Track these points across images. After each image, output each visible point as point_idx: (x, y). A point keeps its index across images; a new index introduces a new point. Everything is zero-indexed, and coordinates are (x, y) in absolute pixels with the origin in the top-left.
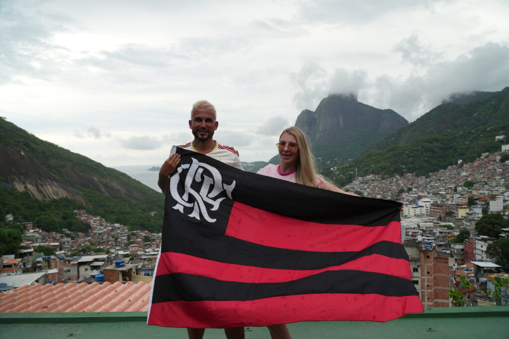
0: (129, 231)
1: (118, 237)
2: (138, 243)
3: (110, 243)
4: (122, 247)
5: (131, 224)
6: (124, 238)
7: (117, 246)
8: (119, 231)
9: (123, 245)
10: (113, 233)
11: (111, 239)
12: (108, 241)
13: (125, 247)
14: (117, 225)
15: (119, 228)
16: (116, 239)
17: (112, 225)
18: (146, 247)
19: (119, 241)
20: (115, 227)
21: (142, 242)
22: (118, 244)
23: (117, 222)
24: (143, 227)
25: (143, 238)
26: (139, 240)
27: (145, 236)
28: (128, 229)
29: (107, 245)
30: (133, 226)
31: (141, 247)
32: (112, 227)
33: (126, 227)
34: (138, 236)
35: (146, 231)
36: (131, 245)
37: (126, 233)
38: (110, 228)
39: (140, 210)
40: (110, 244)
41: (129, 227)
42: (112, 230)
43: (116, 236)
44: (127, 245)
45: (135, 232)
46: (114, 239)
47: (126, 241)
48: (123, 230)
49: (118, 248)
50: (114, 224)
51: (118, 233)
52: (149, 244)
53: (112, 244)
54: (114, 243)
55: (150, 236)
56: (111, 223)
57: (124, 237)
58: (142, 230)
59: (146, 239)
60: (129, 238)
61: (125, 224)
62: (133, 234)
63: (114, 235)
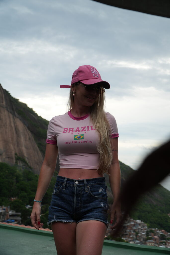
0: (148, 228)
1: (138, 232)
2: (155, 240)
3: (131, 236)
4: (141, 242)
5: (151, 222)
6: (143, 234)
7: (137, 239)
8: (140, 227)
9: (142, 240)
10: (134, 228)
11: (133, 232)
12: (130, 235)
13: (144, 242)
14: (139, 221)
15: (140, 224)
16: (137, 234)
17: (135, 221)
18: (161, 244)
19: (139, 236)
20: (137, 223)
21: (159, 239)
22: (138, 238)
23: (139, 219)
24: (161, 226)
25: (159, 236)
26: (156, 237)
27: (161, 235)
28: (147, 226)
29: (129, 237)
30: (152, 224)
31: (157, 244)
32: (135, 222)
33: (146, 224)
34: (156, 234)
35: (163, 230)
36: (149, 241)
37: (146, 230)
38: (133, 223)
39: (159, 211)
40: (131, 238)
41: (149, 225)
42: (134, 225)
43: (137, 231)
44: (146, 240)
45: (153, 229)
46: (135, 233)
47: (145, 237)
48: (143, 226)
49: (137, 242)
50: (136, 220)
51: (139, 229)
52: (164, 242)
53: (133, 237)
54: (134, 236)
55: (166, 235)
56: (134, 219)
57: (143, 232)
58: (160, 229)
59: (162, 237)
60: (147, 234)
61: (145, 221)
62: (152, 231)
63: (135, 229)
